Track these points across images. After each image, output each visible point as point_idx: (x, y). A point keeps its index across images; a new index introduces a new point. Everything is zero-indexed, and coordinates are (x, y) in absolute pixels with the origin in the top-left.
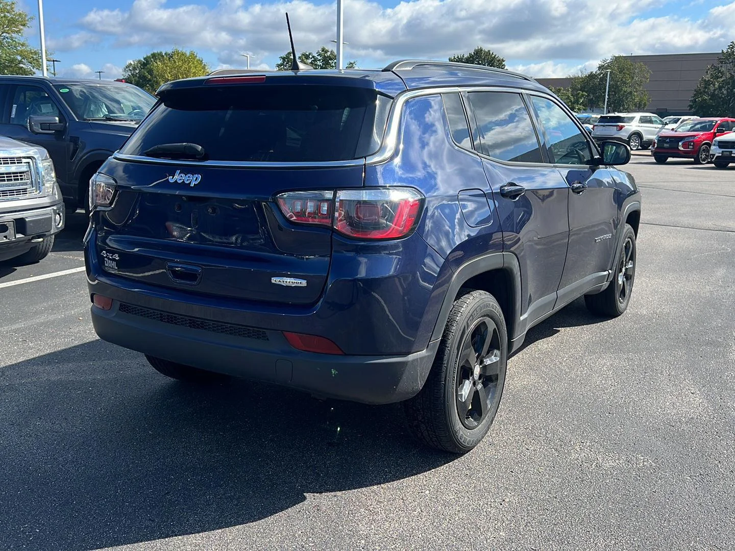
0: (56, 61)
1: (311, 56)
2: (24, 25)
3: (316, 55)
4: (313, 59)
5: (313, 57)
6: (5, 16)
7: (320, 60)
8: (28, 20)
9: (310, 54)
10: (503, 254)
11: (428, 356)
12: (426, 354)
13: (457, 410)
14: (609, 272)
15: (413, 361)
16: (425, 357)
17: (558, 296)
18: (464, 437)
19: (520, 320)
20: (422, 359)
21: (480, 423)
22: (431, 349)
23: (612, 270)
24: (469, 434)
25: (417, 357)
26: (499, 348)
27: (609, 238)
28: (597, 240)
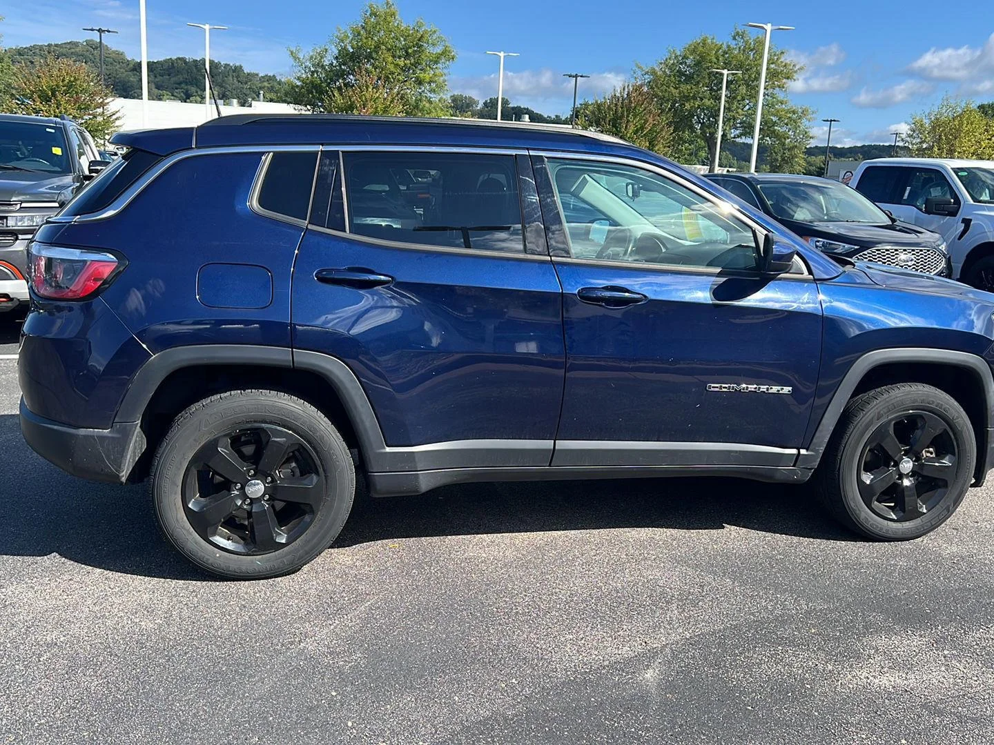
0: (834, 121)
2: (788, 78)
8: (796, 72)
10: (292, 351)
11: (113, 438)
12: (110, 435)
13: (185, 518)
14: (799, 452)
15: (86, 437)
16: (107, 437)
17: (556, 448)
18: (200, 554)
19: (383, 451)
20: (102, 438)
21: (258, 553)
22: (118, 431)
23: (812, 451)
24: (218, 555)
25: (92, 434)
26: (317, 473)
27: (780, 392)
28: (714, 387)
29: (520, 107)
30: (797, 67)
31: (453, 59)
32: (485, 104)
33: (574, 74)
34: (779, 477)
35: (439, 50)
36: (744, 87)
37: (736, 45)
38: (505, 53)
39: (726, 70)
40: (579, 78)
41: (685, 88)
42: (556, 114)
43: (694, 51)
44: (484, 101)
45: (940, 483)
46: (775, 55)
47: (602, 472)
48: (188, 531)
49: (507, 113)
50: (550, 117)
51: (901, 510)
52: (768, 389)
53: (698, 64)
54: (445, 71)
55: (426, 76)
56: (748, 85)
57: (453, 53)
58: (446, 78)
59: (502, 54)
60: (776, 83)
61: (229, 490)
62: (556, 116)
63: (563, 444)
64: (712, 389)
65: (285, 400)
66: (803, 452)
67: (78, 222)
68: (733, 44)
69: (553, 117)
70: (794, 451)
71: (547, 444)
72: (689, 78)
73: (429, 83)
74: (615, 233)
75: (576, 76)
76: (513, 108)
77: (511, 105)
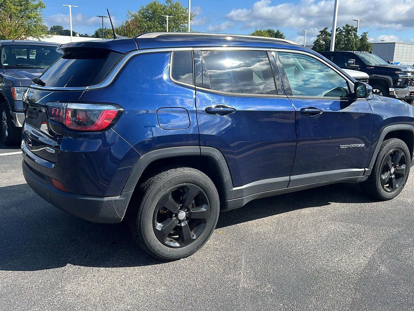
1: (339, 30)
3: (342, 29)
4: (340, 31)
5: (340, 30)
6: (182, 15)
7: (344, 32)
8: (193, 17)
9: (338, 29)
10: (200, 147)
11: (121, 200)
12: (120, 199)
13: (155, 235)
14: (365, 169)
15: (108, 201)
16: (119, 200)
17: (291, 179)
18: (162, 251)
19: (232, 190)
20: (116, 201)
21: (185, 246)
22: (124, 196)
23: (369, 169)
24: (168, 250)
25: (111, 200)
26: (207, 204)
27: (361, 146)
28: (342, 147)
29: (68, 30)
30: (193, 15)
31: (44, 7)
32: (52, 28)
33: (101, 16)
34: (358, 180)
35: (36, 3)
36: (173, 23)
37: (168, 5)
38: (71, 5)
39: (167, 16)
40: (104, 18)
41: (149, 23)
42: (85, 33)
43: (151, 7)
44: (51, 27)
45: (401, 176)
46: (184, 10)
47: (304, 187)
48: (156, 241)
49: (62, 33)
50: (82, 35)
51: (391, 188)
52: (358, 145)
53: (154, 13)
54: (41, 13)
55: (33, 15)
56: (175, 22)
57: (44, 5)
58: (41, 16)
59: (70, 6)
60: (186, 21)
61: (171, 217)
62: (86, 34)
63: (293, 177)
64: (342, 148)
65: (193, 171)
66: (366, 169)
67: (89, 90)
68: (166, 4)
69: (84, 34)
70: (363, 169)
71: (287, 178)
72: (150, 19)
73: (34, 18)
74: (309, 85)
75: (102, 17)
76: (65, 30)
77: (64, 29)
